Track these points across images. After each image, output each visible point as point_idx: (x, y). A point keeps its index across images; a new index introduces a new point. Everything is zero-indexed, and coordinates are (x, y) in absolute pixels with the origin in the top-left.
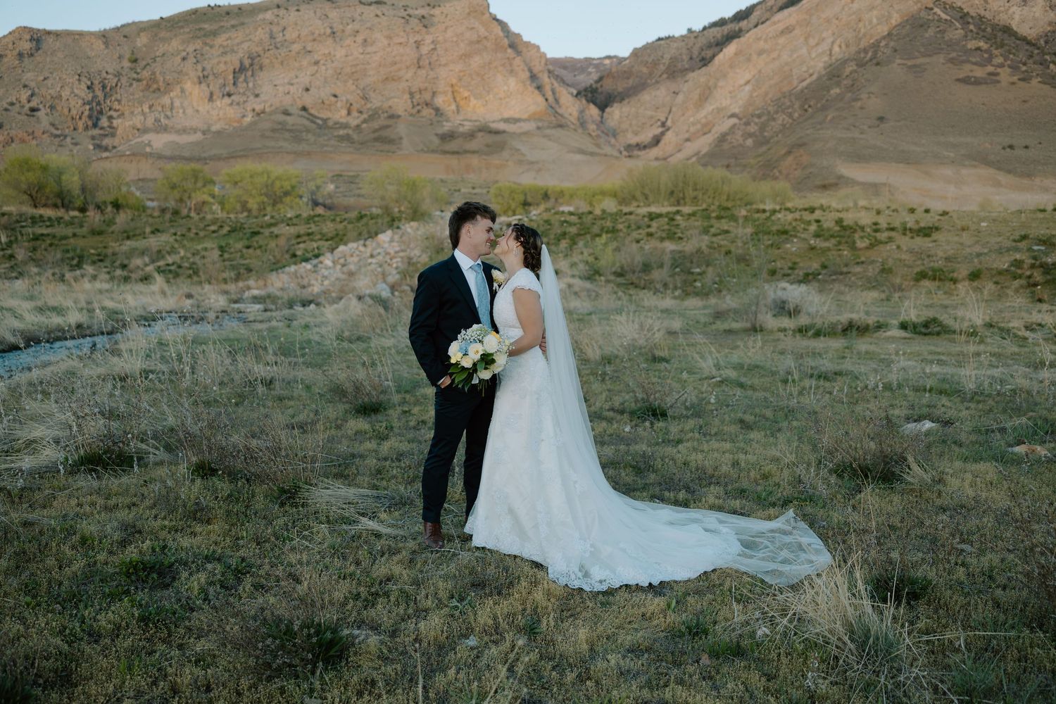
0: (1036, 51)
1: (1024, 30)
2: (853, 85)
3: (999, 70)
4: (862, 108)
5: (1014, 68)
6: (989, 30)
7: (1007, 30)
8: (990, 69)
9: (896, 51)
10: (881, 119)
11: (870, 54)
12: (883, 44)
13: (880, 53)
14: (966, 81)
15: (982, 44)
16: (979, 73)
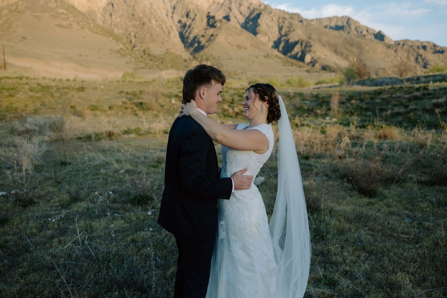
0: (85, 18)
1: (80, 8)
2: (8, 20)
3: (72, 23)
4: (14, 32)
5: (78, 23)
6: (66, 6)
7: (73, 7)
8: (68, 22)
9: (27, 8)
10: (24, 38)
11: (14, 7)
12: (20, 3)
13: (19, 8)
14: (59, 25)
15: (64, 11)
16: (65, 23)
